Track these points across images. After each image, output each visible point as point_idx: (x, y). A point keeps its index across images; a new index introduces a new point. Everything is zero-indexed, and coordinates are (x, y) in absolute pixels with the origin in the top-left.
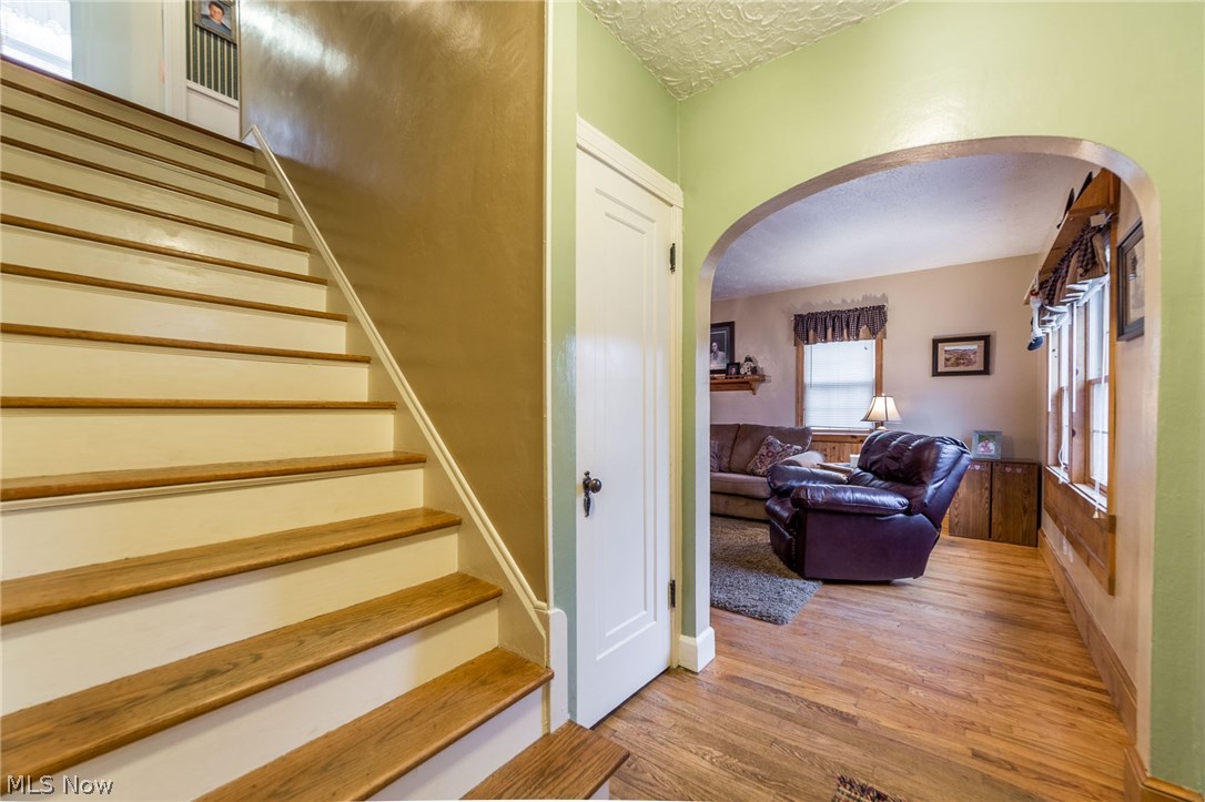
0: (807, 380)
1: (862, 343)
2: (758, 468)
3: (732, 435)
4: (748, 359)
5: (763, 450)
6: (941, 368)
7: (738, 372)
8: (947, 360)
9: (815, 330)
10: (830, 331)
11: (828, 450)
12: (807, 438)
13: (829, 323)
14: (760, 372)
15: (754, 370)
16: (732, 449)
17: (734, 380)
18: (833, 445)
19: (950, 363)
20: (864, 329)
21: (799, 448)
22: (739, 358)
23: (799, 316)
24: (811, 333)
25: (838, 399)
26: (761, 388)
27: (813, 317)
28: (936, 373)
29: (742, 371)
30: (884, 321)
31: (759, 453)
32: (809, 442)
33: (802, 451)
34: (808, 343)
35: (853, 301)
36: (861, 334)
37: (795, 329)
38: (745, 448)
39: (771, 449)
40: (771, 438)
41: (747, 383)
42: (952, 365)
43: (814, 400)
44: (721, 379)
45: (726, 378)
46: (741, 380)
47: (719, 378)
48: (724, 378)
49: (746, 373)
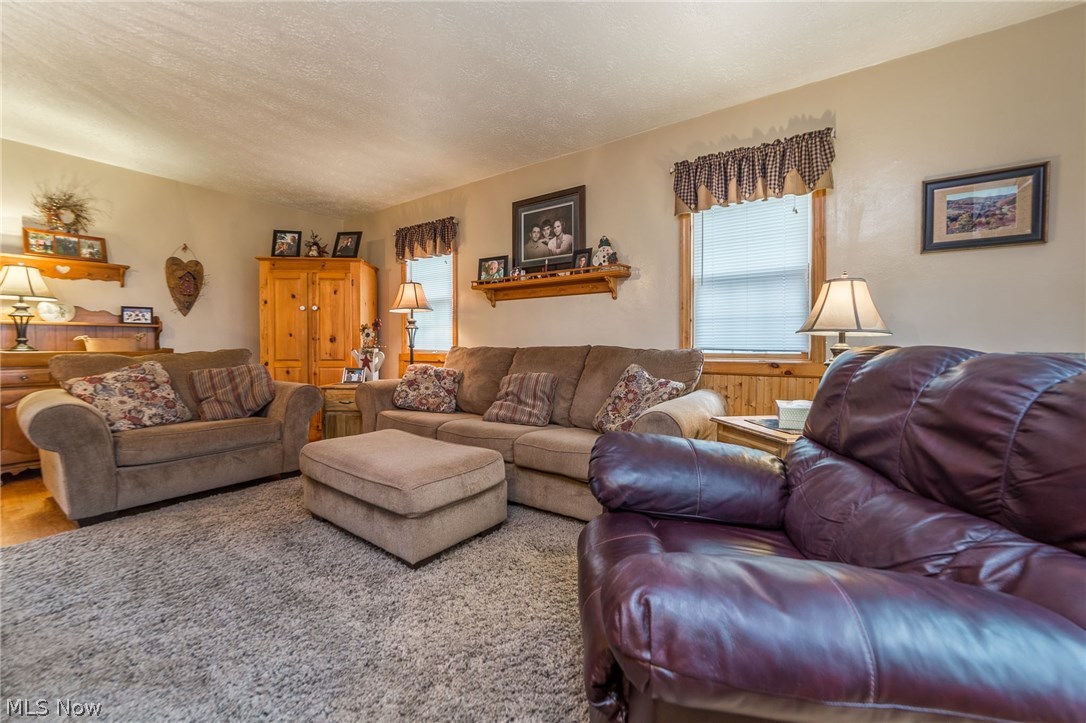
0: (696, 272)
1: (789, 199)
2: (608, 422)
3: (577, 363)
4: (605, 242)
5: (620, 390)
6: (940, 235)
7: (589, 263)
8: (953, 219)
9: (709, 186)
10: (733, 184)
11: (731, 388)
12: (695, 368)
13: (732, 171)
14: (622, 261)
15: (613, 259)
16: (576, 386)
17: (582, 276)
18: (738, 379)
19: (957, 225)
20: (792, 177)
21: (680, 385)
22: (592, 242)
23: (685, 164)
24: (702, 190)
25: (748, 301)
26: (624, 289)
27: (705, 162)
28: (928, 245)
29: (596, 262)
30: (829, 156)
31: (614, 393)
32: (699, 374)
33: (687, 391)
34: (696, 210)
35: (772, 130)
36: (788, 183)
37: (677, 188)
38: (593, 386)
39: (633, 386)
40: (634, 368)
41: (602, 280)
42: (963, 229)
43: (708, 305)
44: (564, 275)
45: (571, 273)
46: (592, 275)
47: (561, 274)
48: (568, 273)
49: (601, 264)
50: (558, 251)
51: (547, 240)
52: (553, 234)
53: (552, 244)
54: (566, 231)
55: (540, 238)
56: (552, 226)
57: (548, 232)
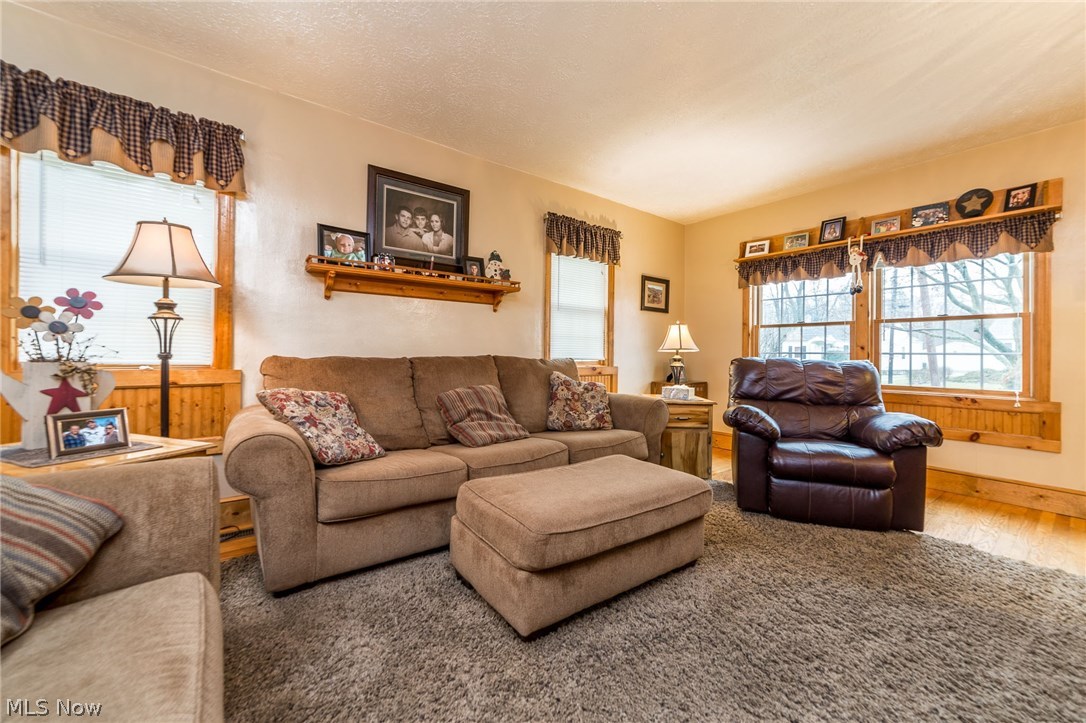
1: (600, 266)
4: (496, 257)
6: (646, 303)
7: (481, 273)
8: (649, 296)
9: (568, 240)
10: (582, 245)
14: (515, 278)
15: (505, 275)
19: (650, 299)
20: (607, 253)
22: (475, 251)
24: (565, 241)
25: (579, 326)
26: (507, 303)
27: (567, 221)
28: (643, 307)
29: (488, 274)
37: (550, 232)
44: (454, 279)
45: (464, 279)
46: (484, 285)
47: (452, 278)
48: (460, 278)
49: (492, 277)
50: (436, 248)
51: (422, 232)
52: (429, 228)
53: (428, 238)
54: (447, 229)
55: (411, 226)
56: (428, 218)
57: (424, 222)
